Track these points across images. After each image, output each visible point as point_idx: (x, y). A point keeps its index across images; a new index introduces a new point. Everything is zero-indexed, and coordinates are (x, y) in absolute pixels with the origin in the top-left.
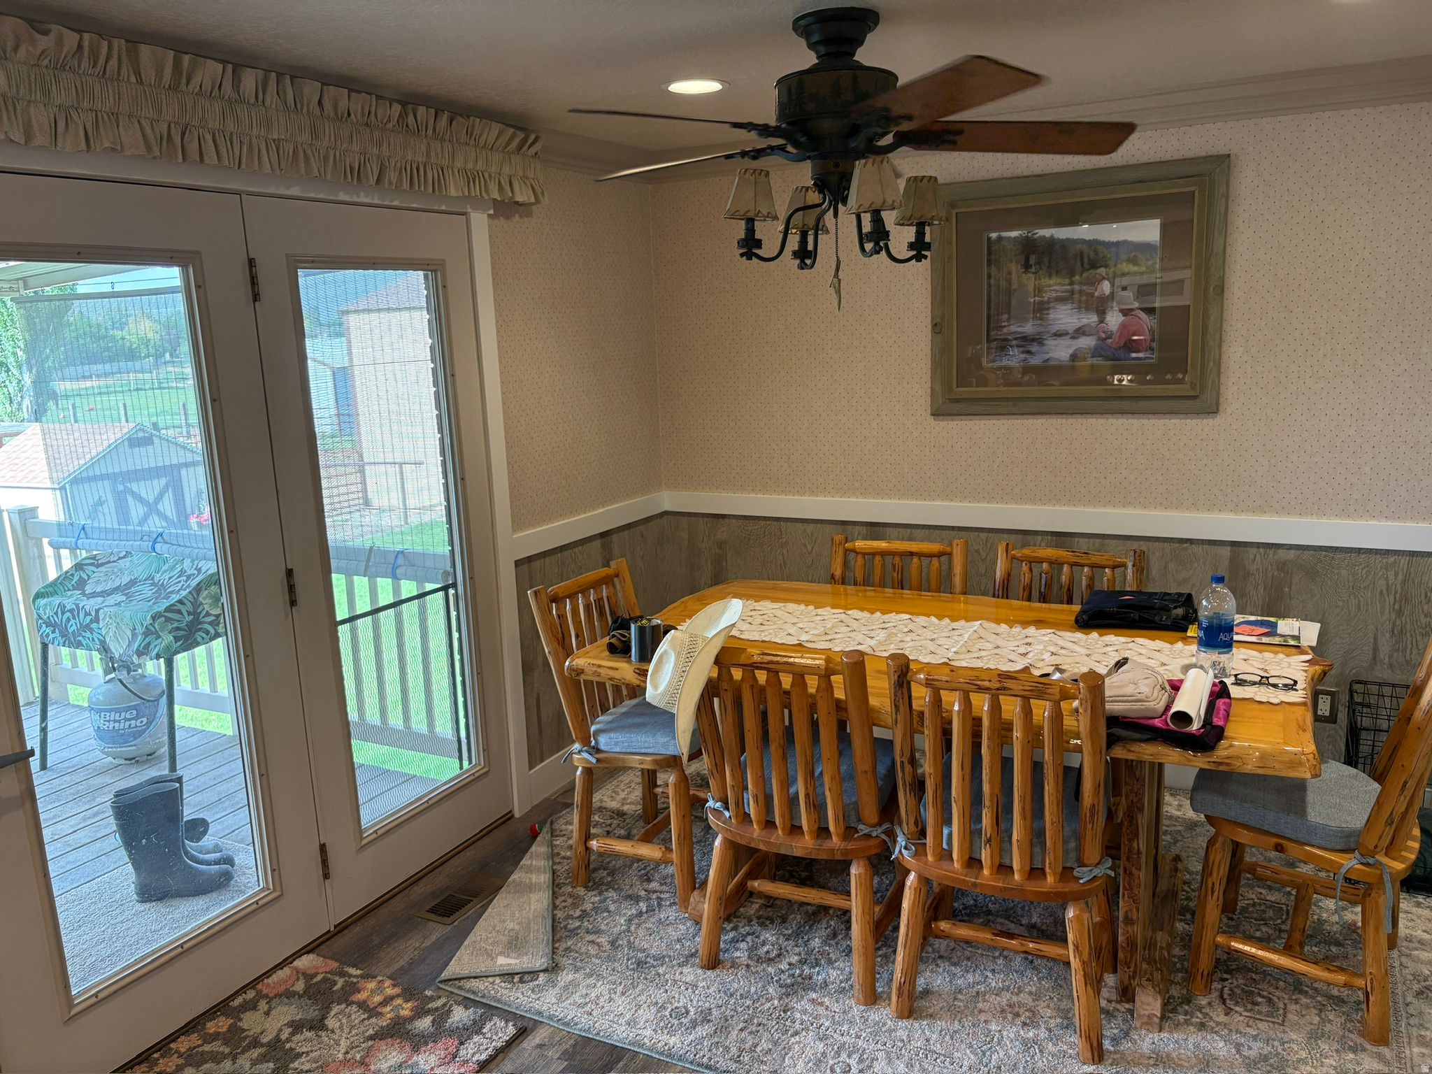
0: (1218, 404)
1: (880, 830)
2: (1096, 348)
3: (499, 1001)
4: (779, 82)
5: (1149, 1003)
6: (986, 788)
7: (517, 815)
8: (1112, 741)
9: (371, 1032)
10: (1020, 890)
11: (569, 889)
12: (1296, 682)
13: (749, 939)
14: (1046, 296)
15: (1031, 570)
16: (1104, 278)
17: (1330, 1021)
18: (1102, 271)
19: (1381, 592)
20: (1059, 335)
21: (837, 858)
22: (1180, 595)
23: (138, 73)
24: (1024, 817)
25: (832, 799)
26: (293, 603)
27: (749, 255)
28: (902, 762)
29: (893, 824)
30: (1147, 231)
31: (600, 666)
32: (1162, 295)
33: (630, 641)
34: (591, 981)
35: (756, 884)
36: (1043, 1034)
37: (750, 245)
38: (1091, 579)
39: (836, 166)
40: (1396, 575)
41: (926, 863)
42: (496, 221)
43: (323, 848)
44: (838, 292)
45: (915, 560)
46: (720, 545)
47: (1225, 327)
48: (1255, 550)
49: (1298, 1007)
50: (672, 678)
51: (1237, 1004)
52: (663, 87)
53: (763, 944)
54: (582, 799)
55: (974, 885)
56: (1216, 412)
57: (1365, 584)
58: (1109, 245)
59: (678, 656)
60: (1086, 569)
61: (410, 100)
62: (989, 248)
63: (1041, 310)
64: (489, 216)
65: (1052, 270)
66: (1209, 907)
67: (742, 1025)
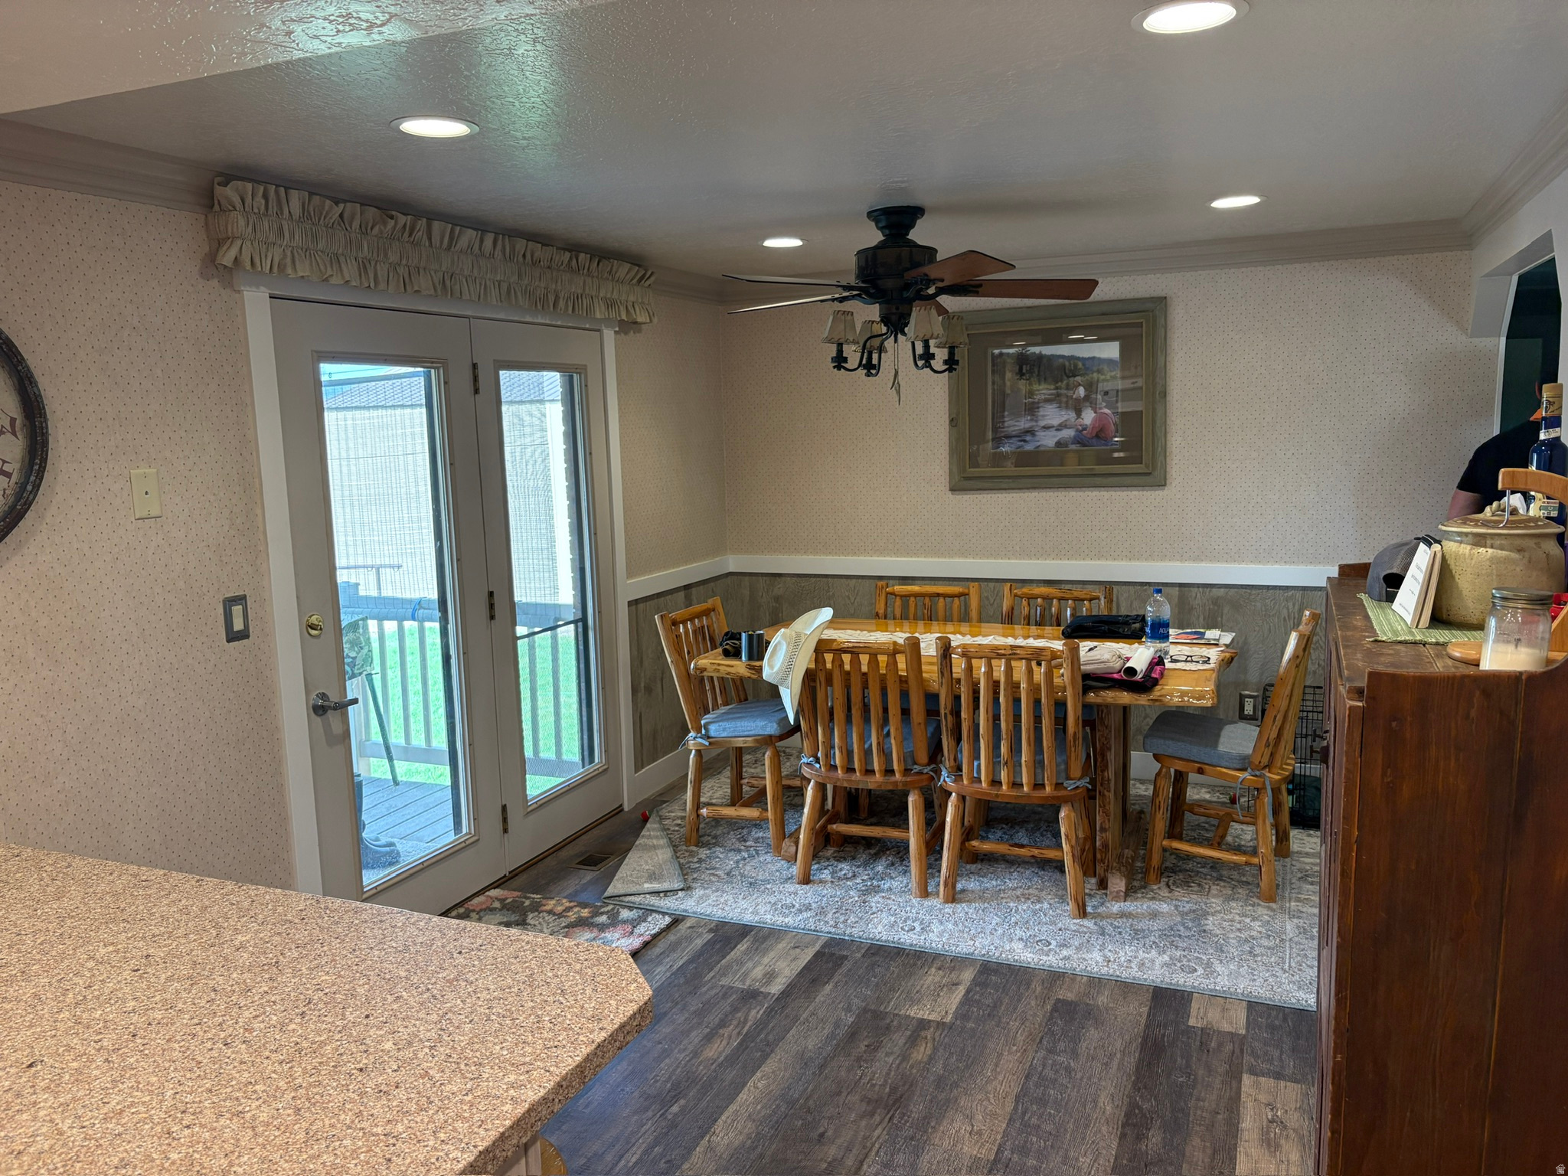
0: (1165, 479)
1: (929, 768)
2: (1075, 437)
3: (653, 906)
4: (859, 252)
5: (1117, 883)
6: (1003, 725)
7: (626, 808)
8: (1086, 690)
9: (563, 924)
10: (1028, 796)
11: (684, 848)
12: (1209, 658)
13: (830, 868)
14: (1037, 398)
15: (1029, 605)
16: (1080, 385)
17: (1239, 893)
18: (1078, 379)
19: (1285, 619)
20: (1046, 428)
21: (900, 788)
22: (1138, 616)
23: (430, 239)
24: (1029, 744)
25: (896, 744)
26: (492, 617)
27: (839, 367)
28: (945, 714)
29: (937, 765)
30: (1111, 350)
31: (719, 665)
32: (1123, 401)
33: (741, 647)
34: (719, 893)
35: (834, 826)
36: (1046, 905)
37: (840, 361)
38: (1074, 609)
39: (897, 309)
40: (1294, 605)
41: (963, 785)
42: (618, 336)
43: (504, 808)
44: (898, 393)
45: (941, 599)
46: (777, 599)
47: (1168, 422)
48: (1196, 589)
49: (1218, 887)
50: (784, 660)
51: (1178, 887)
52: (759, 243)
53: (841, 870)
54: (695, 776)
55: (997, 796)
56: (1165, 485)
57: (1274, 612)
58: (1083, 360)
59: (788, 644)
60: (1070, 602)
61: (574, 248)
62: (993, 361)
63: (1032, 409)
64: (615, 332)
65: (1042, 378)
66: (1157, 820)
67: (834, 911)
